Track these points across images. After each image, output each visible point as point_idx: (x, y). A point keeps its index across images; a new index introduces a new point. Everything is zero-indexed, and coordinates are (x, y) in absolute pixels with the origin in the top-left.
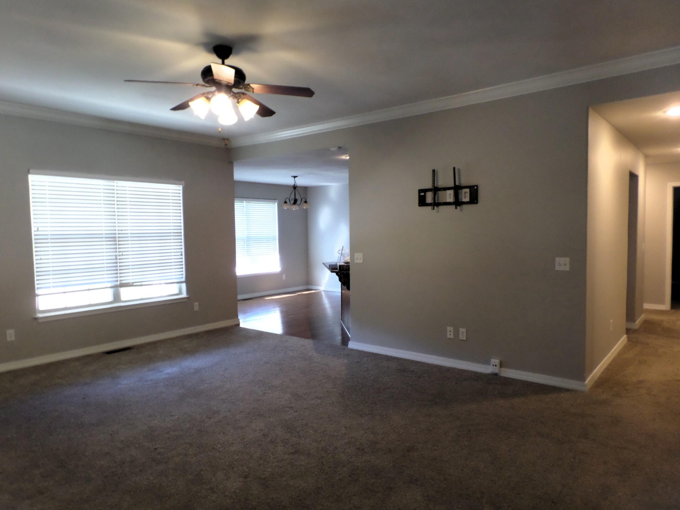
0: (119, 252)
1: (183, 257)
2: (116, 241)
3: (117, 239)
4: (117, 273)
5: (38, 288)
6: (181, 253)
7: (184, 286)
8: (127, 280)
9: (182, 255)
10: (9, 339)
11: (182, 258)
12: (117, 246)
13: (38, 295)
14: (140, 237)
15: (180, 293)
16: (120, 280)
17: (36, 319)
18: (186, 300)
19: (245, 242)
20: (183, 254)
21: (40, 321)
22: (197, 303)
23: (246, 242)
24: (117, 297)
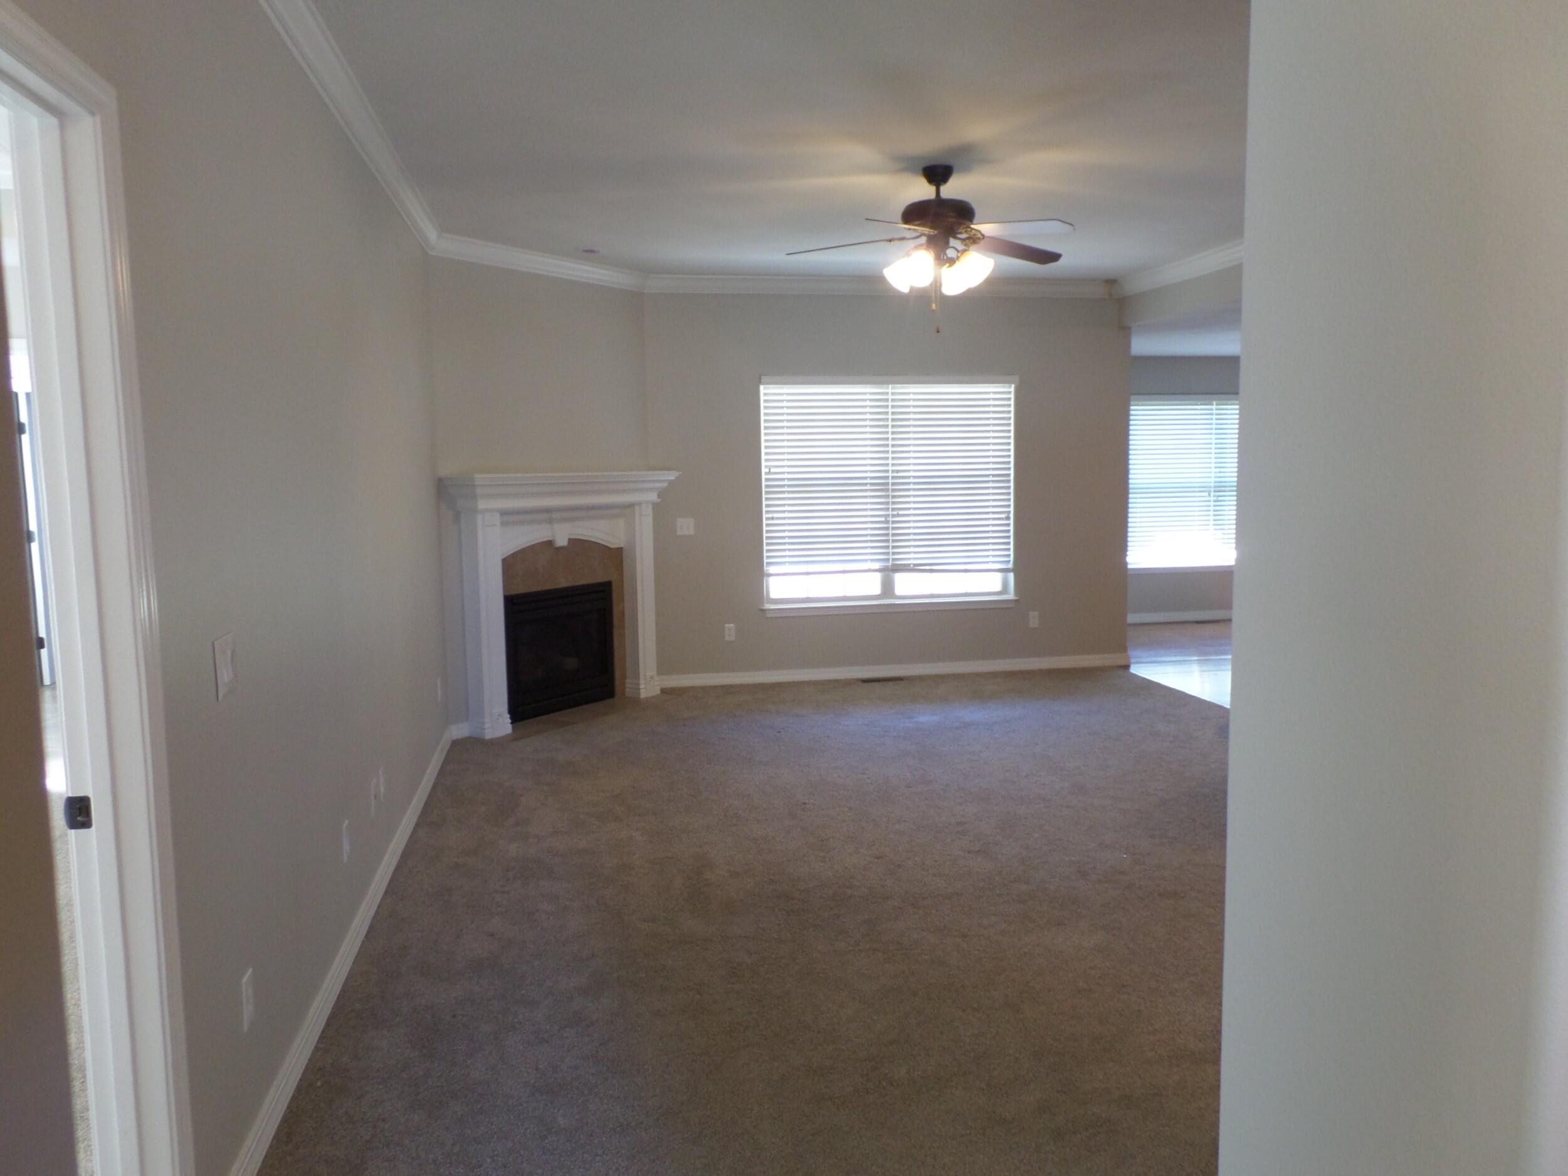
0: (893, 509)
1: (1012, 521)
2: (888, 490)
3: (890, 487)
4: (887, 547)
5: (769, 564)
6: (1006, 515)
7: (1011, 576)
8: (911, 559)
9: (1008, 518)
10: (727, 638)
11: (1008, 525)
12: (890, 500)
13: (770, 575)
14: (931, 483)
15: (1005, 590)
16: (893, 559)
17: (763, 611)
18: (1012, 605)
19: (1209, 495)
20: (1012, 515)
21: (769, 615)
22: (1036, 613)
23: (1212, 494)
24: (888, 587)
